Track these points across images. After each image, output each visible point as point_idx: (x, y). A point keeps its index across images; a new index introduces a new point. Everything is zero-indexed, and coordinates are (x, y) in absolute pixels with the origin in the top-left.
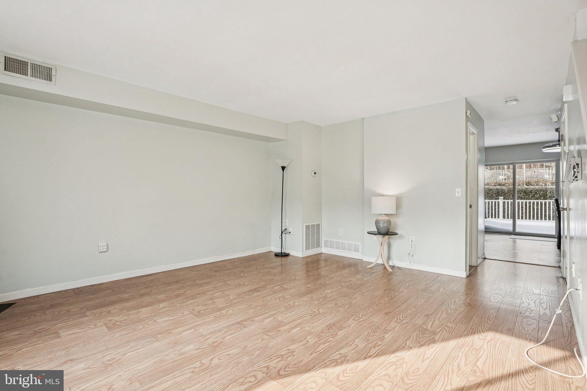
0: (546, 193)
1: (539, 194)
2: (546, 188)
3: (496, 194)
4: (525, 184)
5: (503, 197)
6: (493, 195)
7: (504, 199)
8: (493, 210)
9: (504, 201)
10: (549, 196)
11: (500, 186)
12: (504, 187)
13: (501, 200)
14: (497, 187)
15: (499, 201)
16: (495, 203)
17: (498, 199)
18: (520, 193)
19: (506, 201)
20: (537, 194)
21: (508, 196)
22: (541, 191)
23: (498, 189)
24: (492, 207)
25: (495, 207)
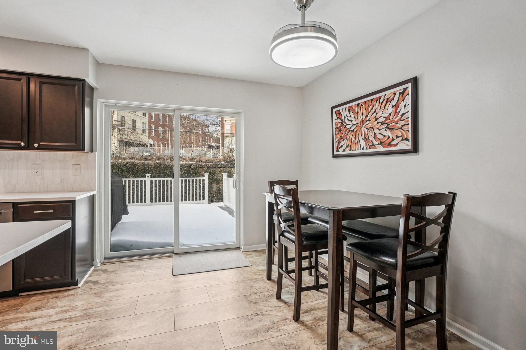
0: (190, 169)
1: (184, 170)
2: (190, 164)
3: (143, 170)
4: (169, 159)
5: (150, 175)
6: (139, 171)
7: (151, 177)
8: (138, 190)
9: (152, 179)
10: (192, 172)
11: (146, 160)
12: (150, 162)
13: (148, 179)
14: (144, 161)
15: (146, 179)
16: (141, 181)
17: (144, 177)
18: (167, 170)
19: (154, 179)
20: (182, 170)
21: (155, 173)
22: (185, 168)
23: (144, 164)
24: (137, 186)
25: (140, 187)
